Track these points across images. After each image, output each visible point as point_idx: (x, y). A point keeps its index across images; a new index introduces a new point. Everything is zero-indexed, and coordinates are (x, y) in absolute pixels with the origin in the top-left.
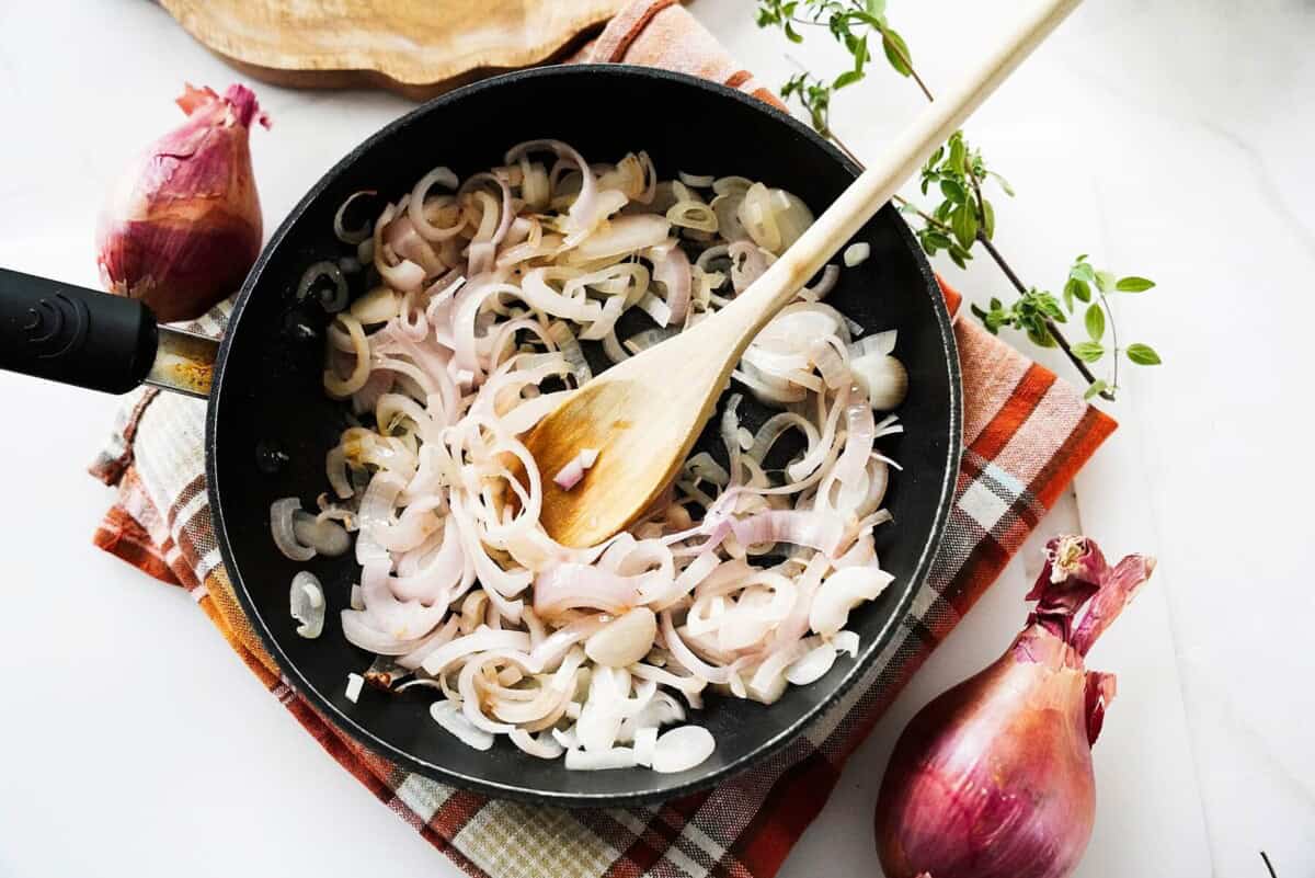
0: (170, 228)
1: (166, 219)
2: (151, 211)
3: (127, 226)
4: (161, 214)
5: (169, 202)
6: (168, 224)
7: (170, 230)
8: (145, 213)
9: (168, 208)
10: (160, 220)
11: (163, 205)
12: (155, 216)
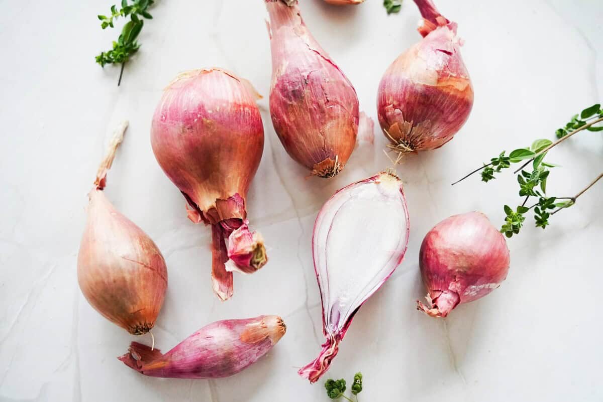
0: (448, 93)
1: (448, 87)
2: (439, 81)
3: (424, 89)
4: (443, 84)
5: (448, 78)
6: (448, 90)
7: (448, 94)
8: (436, 81)
9: (448, 81)
10: (443, 87)
11: (445, 78)
12: (441, 85)
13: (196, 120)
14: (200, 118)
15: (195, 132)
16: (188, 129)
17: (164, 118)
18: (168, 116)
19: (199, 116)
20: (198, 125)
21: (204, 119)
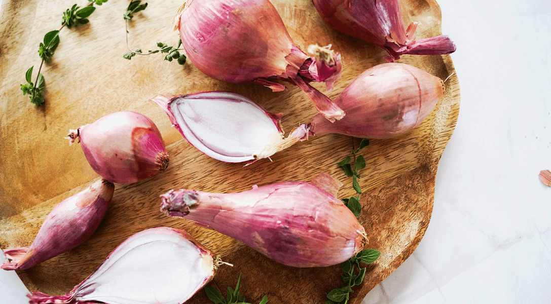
13: (228, 17)
14: (229, 13)
15: (234, 25)
16: (228, 27)
17: (202, 39)
18: (204, 34)
19: (227, 13)
20: (232, 18)
21: (233, 11)
